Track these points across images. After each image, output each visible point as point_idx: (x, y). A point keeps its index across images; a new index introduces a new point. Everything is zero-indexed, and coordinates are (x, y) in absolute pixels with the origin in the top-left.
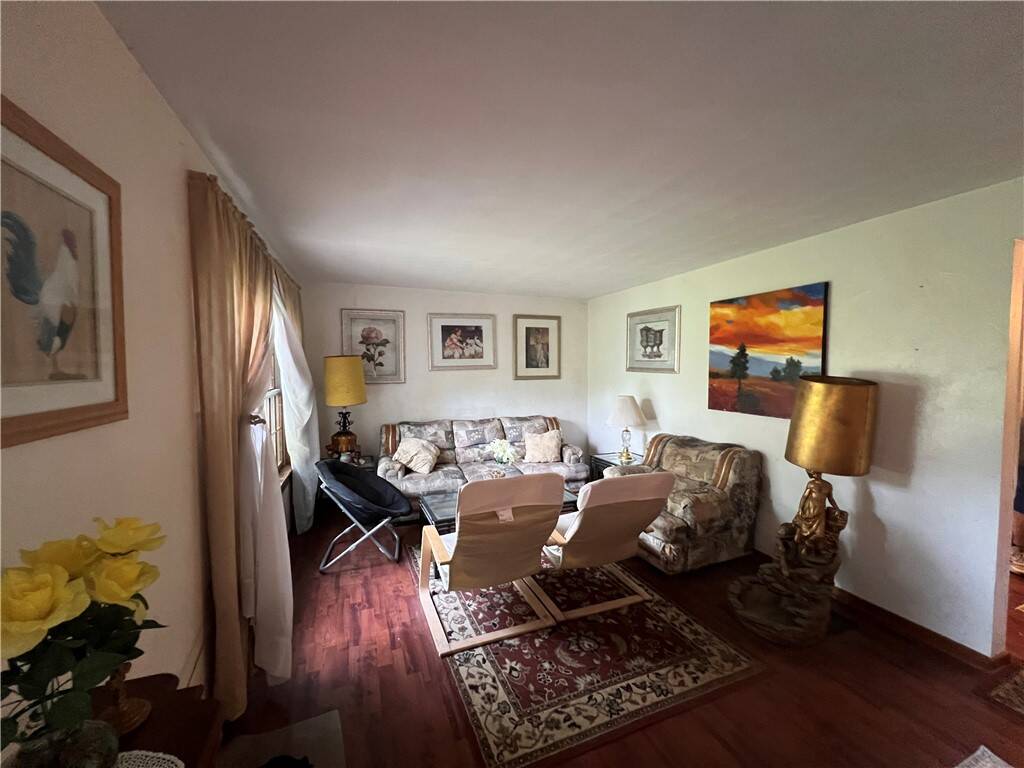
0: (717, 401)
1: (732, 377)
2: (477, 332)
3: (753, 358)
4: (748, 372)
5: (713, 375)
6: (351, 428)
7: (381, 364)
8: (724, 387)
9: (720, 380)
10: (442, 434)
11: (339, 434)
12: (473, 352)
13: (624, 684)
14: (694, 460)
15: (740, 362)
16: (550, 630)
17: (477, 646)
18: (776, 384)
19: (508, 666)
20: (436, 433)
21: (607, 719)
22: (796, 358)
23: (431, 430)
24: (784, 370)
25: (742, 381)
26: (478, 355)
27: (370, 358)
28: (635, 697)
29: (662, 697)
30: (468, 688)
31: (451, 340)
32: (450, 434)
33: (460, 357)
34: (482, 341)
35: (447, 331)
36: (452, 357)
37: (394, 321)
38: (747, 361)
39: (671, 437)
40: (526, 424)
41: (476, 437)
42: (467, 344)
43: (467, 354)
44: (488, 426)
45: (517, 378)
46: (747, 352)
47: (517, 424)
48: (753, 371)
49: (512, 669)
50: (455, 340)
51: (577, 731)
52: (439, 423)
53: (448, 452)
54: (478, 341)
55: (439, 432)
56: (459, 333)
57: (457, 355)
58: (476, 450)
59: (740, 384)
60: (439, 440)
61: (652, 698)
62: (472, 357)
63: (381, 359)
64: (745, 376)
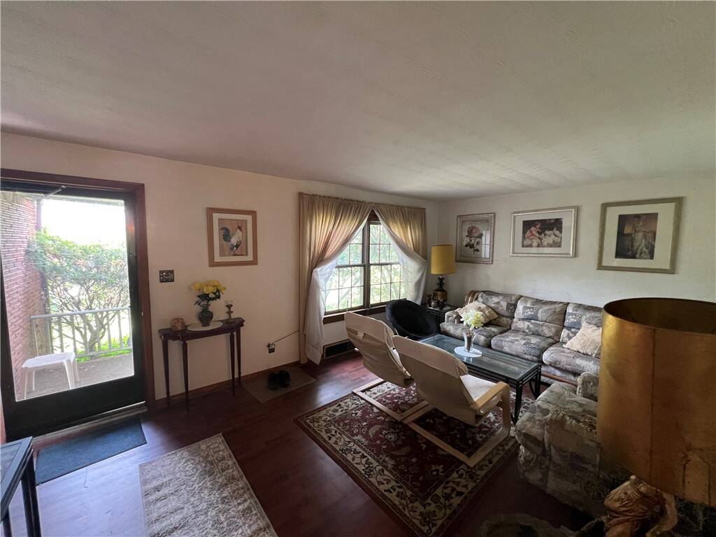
2: (556, 224)
10: (504, 304)
11: (437, 290)
12: (551, 242)
13: (365, 454)
19: (357, 412)
20: (498, 303)
21: (338, 449)
23: (495, 299)
26: (558, 245)
28: (357, 460)
29: (363, 472)
31: (531, 232)
32: (512, 307)
33: (538, 246)
34: (561, 232)
35: (528, 225)
36: (531, 246)
37: (487, 220)
40: (588, 315)
41: (529, 313)
42: (545, 235)
43: (545, 243)
44: (546, 308)
45: (601, 267)
47: (579, 312)
50: (534, 232)
52: (505, 295)
53: (505, 319)
54: (557, 233)
55: (501, 302)
56: (538, 226)
57: (535, 244)
58: (527, 323)
60: (500, 308)
61: (361, 468)
62: (549, 245)
63: (477, 247)
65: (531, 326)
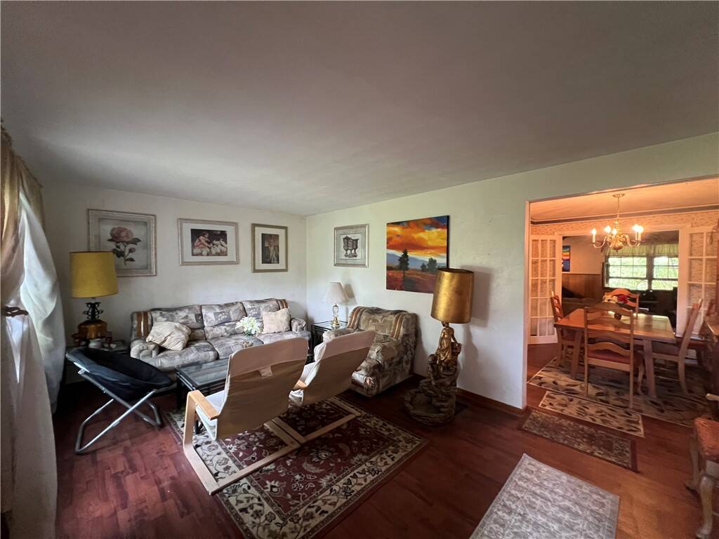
0: (392, 284)
1: (400, 269)
2: (223, 235)
3: (412, 258)
4: (409, 266)
5: (389, 268)
6: (101, 317)
7: (132, 260)
8: (395, 275)
9: (393, 271)
10: (192, 316)
11: (87, 323)
12: (219, 251)
13: (352, 474)
14: (380, 322)
15: (404, 260)
16: (297, 451)
17: (241, 478)
18: (423, 273)
19: (269, 486)
20: (187, 317)
21: (345, 500)
22: (434, 258)
23: (182, 314)
24: (428, 265)
25: (406, 272)
26: (223, 253)
27: (120, 254)
28: (361, 481)
29: (376, 475)
30: (239, 512)
31: (200, 241)
32: (200, 317)
33: (208, 255)
34: (226, 243)
36: (201, 254)
37: (145, 224)
38: (408, 260)
39: (365, 308)
40: (263, 305)
41: (223, 317)
42: (214, 244)
43: (214, 252)
44: (233, 308)
45: (255, 271)
46: (408, 254)
47: (256, 305)
48: (411, 265)
49: (272, 487)
50: (203, 241)
51: (326, 515)
52: (190, 308)
53: (198, 331)
54: (223, 243)
55: (189, 315)
56: (207, 236)
57: (205, 252)
58: (223, 327)
59: (404, 273)
60: (190, 322)
62: (218, 254)
63: (131, 255)
64: (407, 269)
65: (228, 328)
